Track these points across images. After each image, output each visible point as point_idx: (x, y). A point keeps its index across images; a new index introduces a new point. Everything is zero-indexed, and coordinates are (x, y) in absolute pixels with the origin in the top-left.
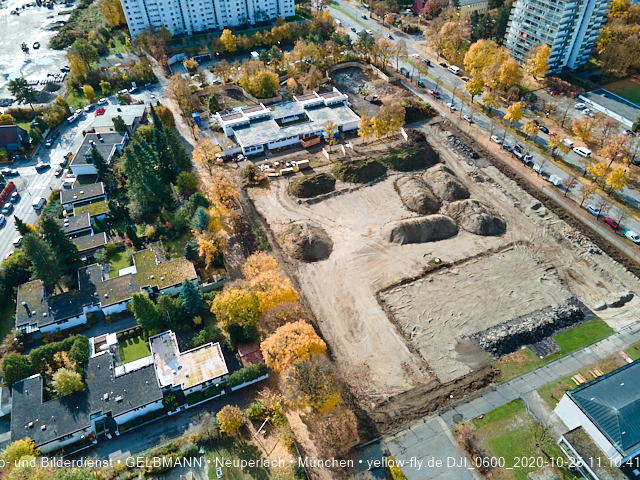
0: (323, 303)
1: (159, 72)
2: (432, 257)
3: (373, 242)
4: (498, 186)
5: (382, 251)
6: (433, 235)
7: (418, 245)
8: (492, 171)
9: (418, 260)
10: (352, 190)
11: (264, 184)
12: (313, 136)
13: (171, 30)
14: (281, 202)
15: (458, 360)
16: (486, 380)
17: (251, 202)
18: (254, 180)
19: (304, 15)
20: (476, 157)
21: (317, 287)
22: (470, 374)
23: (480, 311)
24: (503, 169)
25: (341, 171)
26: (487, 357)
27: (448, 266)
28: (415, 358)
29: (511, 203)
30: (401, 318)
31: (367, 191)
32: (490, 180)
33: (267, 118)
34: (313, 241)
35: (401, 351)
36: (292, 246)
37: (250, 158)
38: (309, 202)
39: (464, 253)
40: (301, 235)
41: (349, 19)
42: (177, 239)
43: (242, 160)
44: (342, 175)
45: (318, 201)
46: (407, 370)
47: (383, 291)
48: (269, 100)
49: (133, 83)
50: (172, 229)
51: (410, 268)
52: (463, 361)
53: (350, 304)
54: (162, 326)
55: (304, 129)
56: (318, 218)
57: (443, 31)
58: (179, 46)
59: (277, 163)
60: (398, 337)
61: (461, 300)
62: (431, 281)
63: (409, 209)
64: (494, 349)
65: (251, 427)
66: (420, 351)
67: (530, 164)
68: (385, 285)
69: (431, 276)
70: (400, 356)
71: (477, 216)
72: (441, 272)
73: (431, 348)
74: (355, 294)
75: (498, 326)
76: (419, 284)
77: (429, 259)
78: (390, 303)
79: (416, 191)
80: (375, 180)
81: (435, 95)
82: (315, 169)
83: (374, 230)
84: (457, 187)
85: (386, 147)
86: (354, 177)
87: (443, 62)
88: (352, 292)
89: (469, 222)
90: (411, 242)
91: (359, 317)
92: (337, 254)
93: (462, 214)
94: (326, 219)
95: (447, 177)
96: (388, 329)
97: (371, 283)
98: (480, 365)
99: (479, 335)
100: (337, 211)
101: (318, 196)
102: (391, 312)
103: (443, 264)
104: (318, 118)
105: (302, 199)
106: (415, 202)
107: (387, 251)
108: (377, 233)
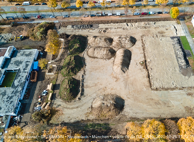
2: (138, 63)
3: (122, 79)
5: (129, 78)
6: (128, 58)
7: (130, 65)
9: (139, 68)
25: (69, 73)
26: (190, 69)
30: (167, 86)
35: (182, 93)
38: (82, 94)
39: (141, 54)
43: (20, 118)
44: (71, 73)
45: (83, 90)
46: (190, 95)
51: (142, 73)
53: (154, 101)
60: (174, 91)
61: (163, 64)
62: (151, 69)
64: (188, 65)
66: (183, 87)
68: (148, 84)
69: (148, 68)
70: (183, 94)
71: (127, 41)
72: (148, 64)
73: (183, 83)
74: (149, 97)
75: (178, 60)
76: (152, 73)
77: (140, 65)
78: (159, 87)
79: (103, 52)
80: (83, 62)
81: (41, 17)
82: (58, 83)
83: (115, 76)
84: (107, 39)
85: (62, 50)
86: (77, 70)
87: (15, 3)
88: (147, 98)
89: (127, 44)
90: (129, 67)
91: (161, 101)
92: (123, 96)
93: (122, 45)
94: (98, 92)
95: (100, 39)
96: (170, 93)
97: (145, 89)
98: (192, 72)
99: (180, 67)
100: (94, 85)
101: (80, 89)
102: (163, 88)
103: (144, 62)
104: (18, 66)
105: (78, 97)
106: (107, 55)
107: (130, 76)
108: (117, 75)
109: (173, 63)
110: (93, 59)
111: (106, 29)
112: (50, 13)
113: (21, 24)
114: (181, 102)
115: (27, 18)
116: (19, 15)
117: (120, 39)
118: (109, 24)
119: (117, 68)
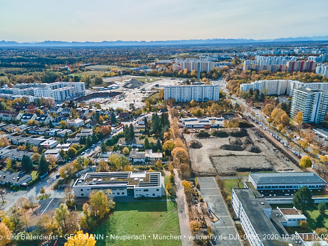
0: (193, 155)
2: (232, 153)
3: (215, 148)
4: (265, 144)
7: (229, 151)
8: (265, 141)
9: (227, 153)
10: (215, 138)
11: (188, 133)
12: (209, 125)
13: (176, 100)
14: (191, 137)
16: (232, 175)
17: (183, 136)
18: (186, 132)
20: (261, 137)
21: (193, 152)
22: (228, 173)
23: (239, 164)
24: (270, 141)
27: (235, 155)
28: (214, 168)
29: (267, 148)
32: (263, 143)
33: (196, 120)
34: (197, 144)
35: (211, 167)
36: (190, 144)
38: (200, 138)
39: (242, 154)
40: (193, 142)
43: (184, 128)
44: (213, 134)
45: (203, 138)
46: (210, 170)
47: (212, 156)
48: (199, 117)
51: (223, 154)
52: (227, 171)
53: (201, 157)
54: (149, 148)
55: (206, 124)
56: (201, 141)
57: (266, 106)
59: (195, 130)
60: (211, 164)
63: (229, 142)
64: (238, 170)
65: (164, 169)
66: (216, 167)
67: (280, 141)
68: (214, 155)
69: (228, 156)
72: (232, 156)
76: (224, 157)
80: (224, 137)
86: (216, 135)
90: (227, 149)
97: (209, 154)
100: (208, 141)
102: (212, 160)
104: (212, 122)
107: (218, 150)
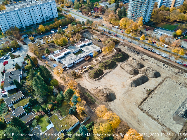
1: (20, 43)
2: (146, 89)
3: (126, 89)
4: (150, 61)
5: (131, 91)
6: (143, 81)
7: (140, 86)
9: (143, 91)
10: (110, 72)
11: (80, 77)
12: (87, 57)
14: (89, 82)
15: (177, 124)
17: (79, 84)
18: (76, 76)
19: (61, 16)
20: (139, 53)
21: (118, 110)
22: (183, 128)
25: (103, 66)
26: (184, 120)
27: (153, 91)
29: (156, 65)
30: (151, 114)
31: (114, 71)
33: (69, 53)
34: (109, 94)
35: (159, 126)
37: (70, 68)
38: (99, 79)
39: (154, 85)
40: (105, 93)
41: (76, 16)
42: (61, 106)
43: (68, 70)
44: (104, 67)
45: (101, 78)
46: (164, 133)
47: (140, 105)
48: (66, 46)
49: (12, 49)
50: (58, 103)
51: (143, 95)
52: (178, 124)
53: (133, 114)
55: (84, 54)
56: (104, 84)
58: (23, 32)
59: (81, 68)
60: (154, 121)
61: (164, 101)
62: (151, 97)
63: (130, 74)
64: (185, 116)
68: (139, 103)
69: (150, 96)
70: (159, 128)
71: (152, 72)
72: (152, 94)
73: (167, 122)
74: (132, 109)
75: (180, 108)
76: (149, 100)
77: (146, 90)
78: (145, 109)
79: (130, 68)
80: (115, 67)
81: (116, 36)
82: (94, 67)
83: (124, 84)
84: (140, 64)
85: (111, 55)
86: (108, 68)
87: (112, 25)
88: (130, 109)
89: (150, 74)
90: (138, 86)
91: (138, 117)
92: (118, 96)
93: (147, 72)
94: (107, 84)
95: (136, 61)
96: (149, 119)
97: (134, 104)
98: (183, 123)
99: (177, 113)
100: (109, 80)
101: (100, 77)
102: (147, 113)
103: (151, 91)
104: (86, 50)
105: (95, 79)
106: (131, 71)
107: (133, 91)
108: (126, 85)
109: (173, 107)
110: (121, 69)
111: (147, 59)
112: (122, 36)
113: (105, 35)
114: (151, 130)
115: (110, 33)
116: (108, 30)
117: (148, 69)
118: (151, 58)
119: (129, 82)
